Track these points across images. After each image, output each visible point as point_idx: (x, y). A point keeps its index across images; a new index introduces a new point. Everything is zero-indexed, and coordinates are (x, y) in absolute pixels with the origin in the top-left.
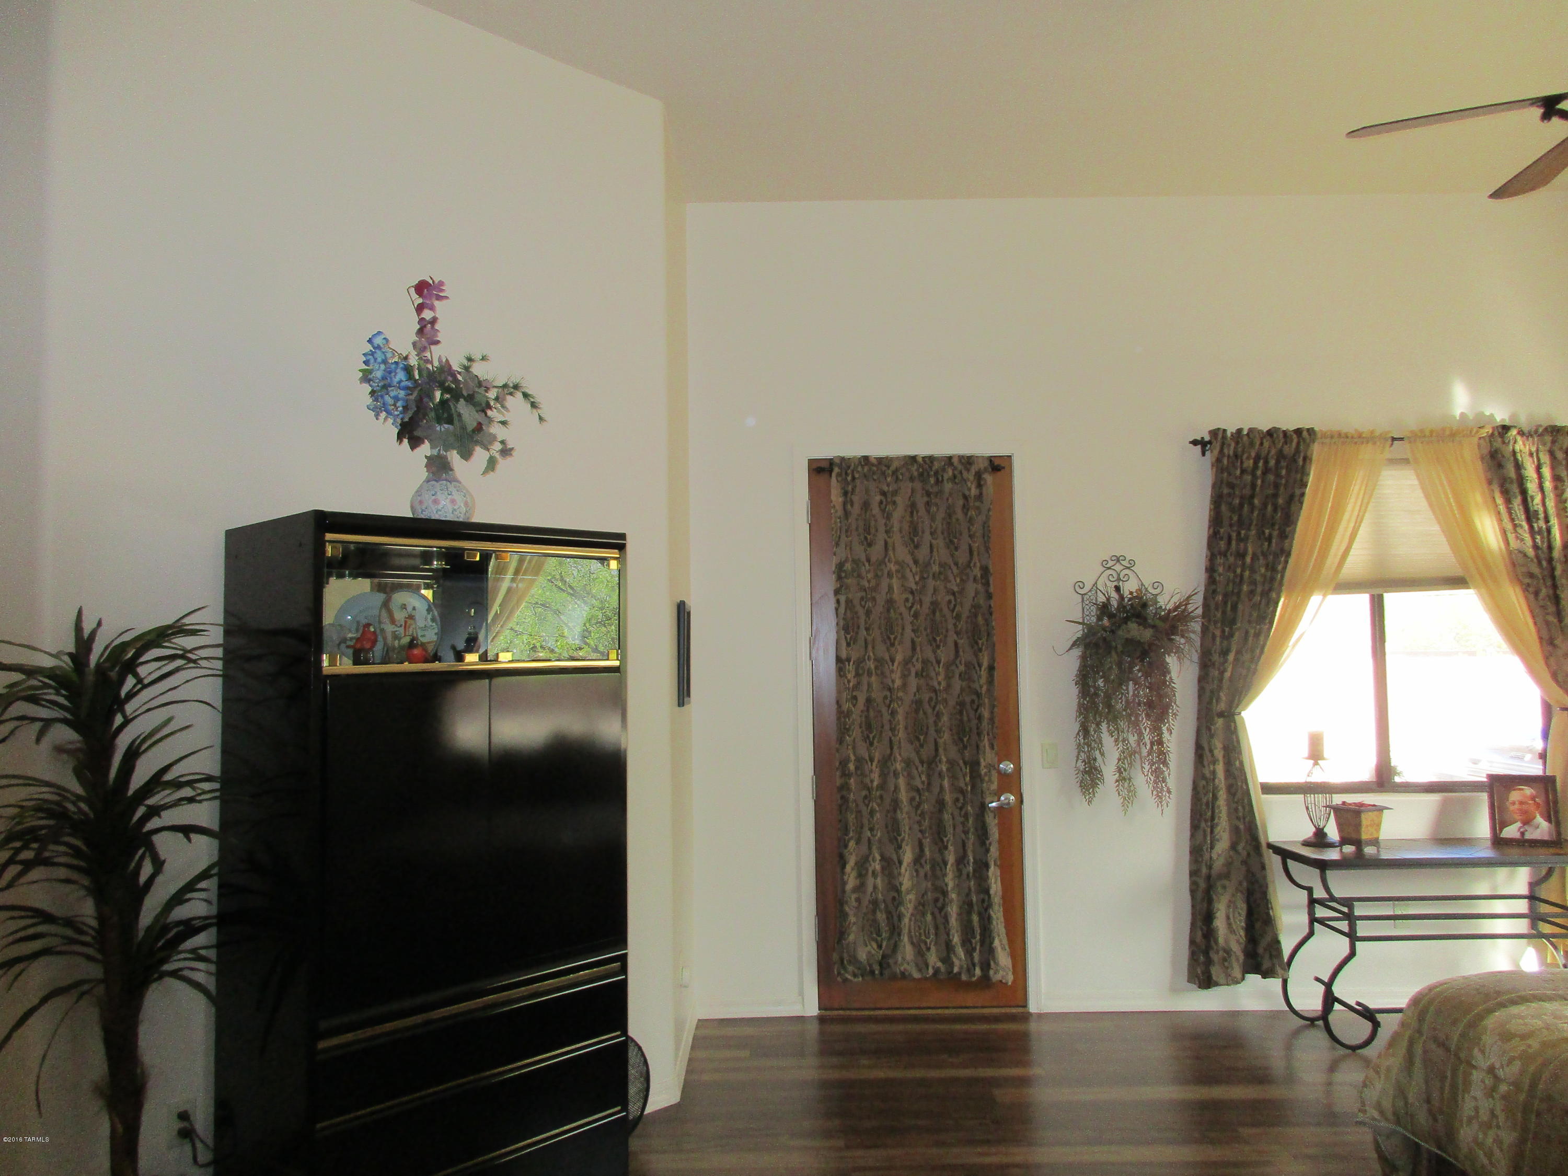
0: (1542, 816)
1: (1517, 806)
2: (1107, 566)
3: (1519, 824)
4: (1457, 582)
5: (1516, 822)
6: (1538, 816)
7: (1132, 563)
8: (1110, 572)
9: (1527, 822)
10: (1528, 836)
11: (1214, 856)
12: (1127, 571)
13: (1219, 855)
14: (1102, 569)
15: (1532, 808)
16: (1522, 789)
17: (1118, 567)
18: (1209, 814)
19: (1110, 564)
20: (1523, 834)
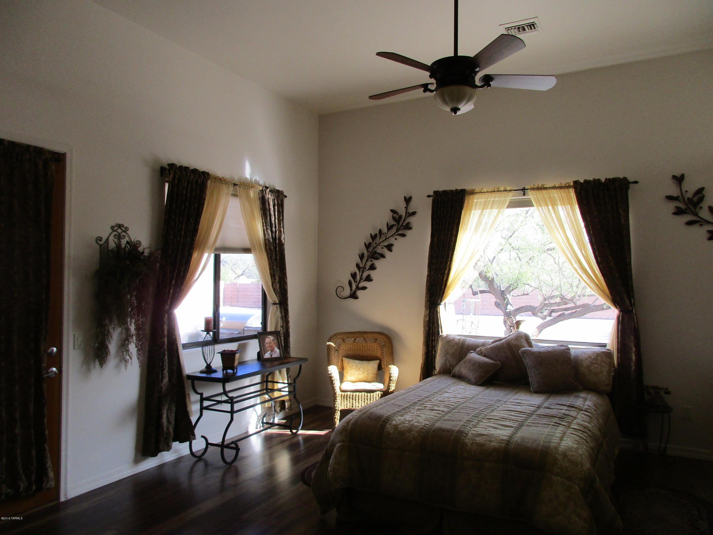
0: (277, 348)
1: (268, 344)
2: (115, 229)
3: (270, 352)
4: (247, 250)
5: (269, 351)
6: (276, 348)
7: (127, 229)
8: (115, 233)
9: (272, 351)
10: (273, 356)
11: (163, 385)
12: (124, 234)
13: (165, 385)
14: (110, 231)
15: (274, 345)
16: (269, 337)
17: (119, 231)
18: (161, 364)
19: (116, 228)
20: (271, 356)
